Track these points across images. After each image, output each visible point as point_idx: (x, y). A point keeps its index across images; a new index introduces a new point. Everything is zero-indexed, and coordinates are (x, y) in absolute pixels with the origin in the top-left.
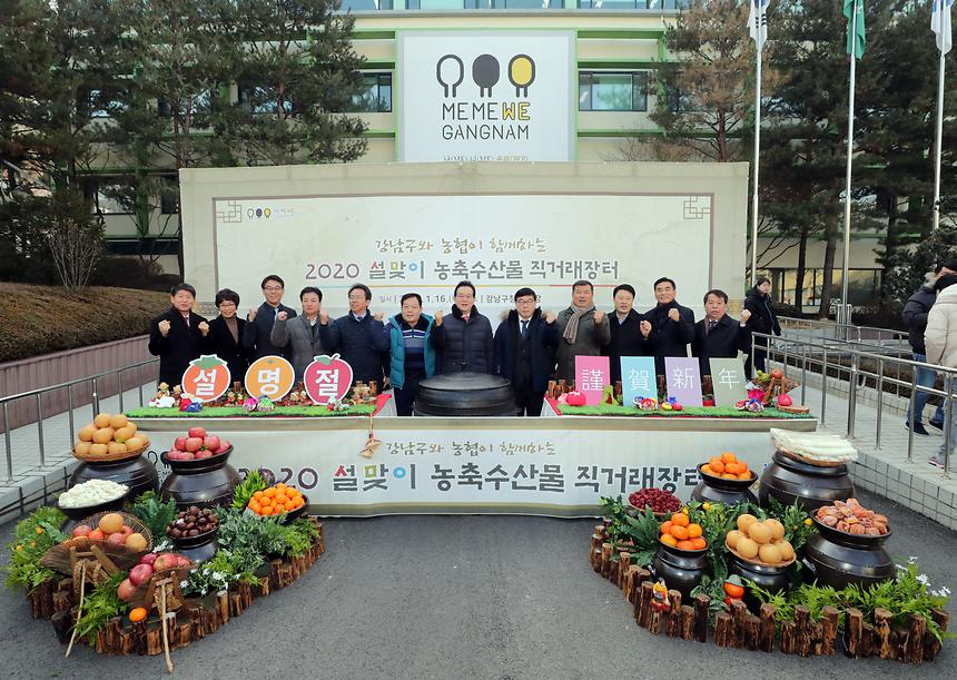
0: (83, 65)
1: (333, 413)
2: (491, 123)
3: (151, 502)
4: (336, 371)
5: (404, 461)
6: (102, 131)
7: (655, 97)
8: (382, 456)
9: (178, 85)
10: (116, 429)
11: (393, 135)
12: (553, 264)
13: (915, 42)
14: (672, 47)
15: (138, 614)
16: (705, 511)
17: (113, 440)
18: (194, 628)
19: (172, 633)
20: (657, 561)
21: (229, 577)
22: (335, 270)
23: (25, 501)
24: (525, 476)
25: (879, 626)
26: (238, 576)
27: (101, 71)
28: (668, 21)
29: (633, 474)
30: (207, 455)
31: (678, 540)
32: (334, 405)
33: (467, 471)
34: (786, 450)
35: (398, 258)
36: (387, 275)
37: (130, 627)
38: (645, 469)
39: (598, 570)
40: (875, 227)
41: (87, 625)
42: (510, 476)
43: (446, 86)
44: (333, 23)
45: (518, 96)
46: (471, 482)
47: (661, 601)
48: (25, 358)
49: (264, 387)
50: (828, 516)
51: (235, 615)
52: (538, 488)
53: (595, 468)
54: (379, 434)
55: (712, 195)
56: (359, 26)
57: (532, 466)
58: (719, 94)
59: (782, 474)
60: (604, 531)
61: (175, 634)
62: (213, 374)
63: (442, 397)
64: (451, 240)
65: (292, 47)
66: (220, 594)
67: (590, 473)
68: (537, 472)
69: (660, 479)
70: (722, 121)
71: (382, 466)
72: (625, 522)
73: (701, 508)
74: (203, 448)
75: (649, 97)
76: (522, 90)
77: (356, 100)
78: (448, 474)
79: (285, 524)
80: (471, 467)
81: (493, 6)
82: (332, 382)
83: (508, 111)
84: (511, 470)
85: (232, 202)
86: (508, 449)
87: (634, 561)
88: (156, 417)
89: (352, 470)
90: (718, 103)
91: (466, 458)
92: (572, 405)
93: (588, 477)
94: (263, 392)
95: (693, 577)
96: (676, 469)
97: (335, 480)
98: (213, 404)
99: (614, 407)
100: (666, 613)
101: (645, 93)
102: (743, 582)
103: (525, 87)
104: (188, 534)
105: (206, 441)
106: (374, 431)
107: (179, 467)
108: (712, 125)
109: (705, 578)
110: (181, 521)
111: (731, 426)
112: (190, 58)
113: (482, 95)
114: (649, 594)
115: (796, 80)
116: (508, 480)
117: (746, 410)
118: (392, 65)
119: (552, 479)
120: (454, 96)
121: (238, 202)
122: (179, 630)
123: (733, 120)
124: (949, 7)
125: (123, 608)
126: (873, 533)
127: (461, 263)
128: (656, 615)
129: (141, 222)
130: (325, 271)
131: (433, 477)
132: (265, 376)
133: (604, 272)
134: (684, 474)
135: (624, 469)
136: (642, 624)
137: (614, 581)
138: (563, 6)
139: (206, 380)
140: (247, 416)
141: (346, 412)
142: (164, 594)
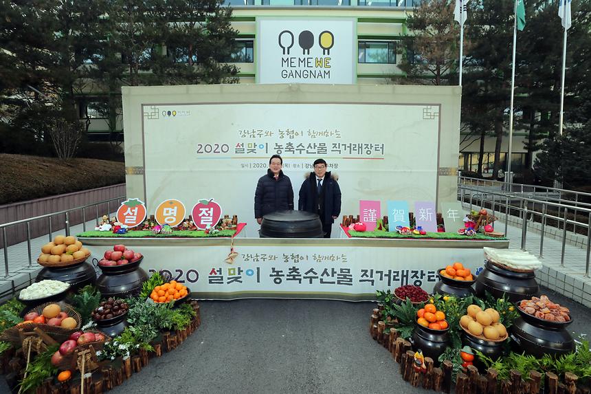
0: (77, 33)
1: (208, 235)
2: (309, 69)
3: (86, 294)
4: (212, 209)
5: (253, 265)
6: (87, 70)
7: (401, 55)
8: (239, 262)
9: (132, 45)
10: (67, 245)
11: (254, 75)
12: (345, 145)
13: (548, 24)
14: (410, 27)
15: (64, 375)
16: (444, 301)
17: (65, 252)
18: (105, 383)
19: (88, 388)
20: (415, 335)
21: (131, 347)
22: (214, 147)
23: (16, 289)
24: (328, 275)
25: (569, 385)
26: (138, 345)
27: (88, 37)
28: (408, 13)
29: (396, 274)
30: (125, 262)
31: (430, 322)
32: (209, 230)
33: (292, 272)
34: (495, 262)
35: (252, 141)
36: (246, 151)
37: (59, 384)
38: (403, 271)
39: (375, 338)
40: (525, 128)
41: (29, 383)
42: (319, 275)
43: (284, 48)
44: (220, 12)
45: (324, 54)
46: (294, 279)
47: (420, 365)
48: (30, 199)
49: (167, 218)
50: (529, 306)
51: (136, 371)
52: (336, 282)
53: (372, 271)
54: (236, 248)
55: (440, 105)
56: (235, 14)
57: (333, 269)
58: (437, 53)
59: (491, 276)
60: (378, 312)
61: (91, 388)
62: (136, 210)
63: (277, 226)
64: (284, 130)
65: (197, 24)
66: (125, 358)
67: (369, 274)
68: (336, 272)
69: (412, 277)
70: (438, 69)
71: (239, 268)
72: (393, 308)
73: (442, 299)
74: (122, 258)
75: (397, 55)
76: (326, 51)
77: (233, 56)
78: (280, 273)
79: (173, 308)
80: (295, 269)
81: (310, 4)
82: (209, 216)
83: (318, 62)
84: (319, 272)
85: (153, 107)
86: (318, 259)
87: (399, 334)
88: (98, 237)
89: (220, 271)
90: (437, 58)
91: (291, 264)
92: (357, 231)
93: (367, 276)
94: (166, 221)
95: (439, 347)
96: (422, 271)
97: (209, 277)
98: (135, 229)
99: (383, 233)
100: (423, 373)
101: (395, 53)
102: (473, 351)
103: (328, 49)
104: (105, 318)
105: (124, 253)
106: (234, 247)
107: (107, 271)
108: (433, 71)
109: (448, 348)
110: (101, 308)
111: (456, 245)
112: (138, 30)
113: (304, 54)
114: (411, 360)
115: (480, 46)
116: (317, 277)
117: (465, 234)
118: (253, 36)
119: (345, 277)
120: (288, 54)
121: (157, 107)
122: (94, 385)
123: (445, 68)
124: (570, 3)
125: (55, 371)
126: (561, 320)
127: (290, 144)
128: (416, 374)
129: (111, 123)
130: (208, 149)
131: (271, 276)
132: (167, 212)
133: (376, 150)
134: (427, 275)
135: (390, 271)
136: (406, 379)
137: (386, 346)
138: (350, 4)
139: (131, 214)
140: (154, 237)
141: (217, 235)
142: (83, 361)
